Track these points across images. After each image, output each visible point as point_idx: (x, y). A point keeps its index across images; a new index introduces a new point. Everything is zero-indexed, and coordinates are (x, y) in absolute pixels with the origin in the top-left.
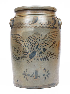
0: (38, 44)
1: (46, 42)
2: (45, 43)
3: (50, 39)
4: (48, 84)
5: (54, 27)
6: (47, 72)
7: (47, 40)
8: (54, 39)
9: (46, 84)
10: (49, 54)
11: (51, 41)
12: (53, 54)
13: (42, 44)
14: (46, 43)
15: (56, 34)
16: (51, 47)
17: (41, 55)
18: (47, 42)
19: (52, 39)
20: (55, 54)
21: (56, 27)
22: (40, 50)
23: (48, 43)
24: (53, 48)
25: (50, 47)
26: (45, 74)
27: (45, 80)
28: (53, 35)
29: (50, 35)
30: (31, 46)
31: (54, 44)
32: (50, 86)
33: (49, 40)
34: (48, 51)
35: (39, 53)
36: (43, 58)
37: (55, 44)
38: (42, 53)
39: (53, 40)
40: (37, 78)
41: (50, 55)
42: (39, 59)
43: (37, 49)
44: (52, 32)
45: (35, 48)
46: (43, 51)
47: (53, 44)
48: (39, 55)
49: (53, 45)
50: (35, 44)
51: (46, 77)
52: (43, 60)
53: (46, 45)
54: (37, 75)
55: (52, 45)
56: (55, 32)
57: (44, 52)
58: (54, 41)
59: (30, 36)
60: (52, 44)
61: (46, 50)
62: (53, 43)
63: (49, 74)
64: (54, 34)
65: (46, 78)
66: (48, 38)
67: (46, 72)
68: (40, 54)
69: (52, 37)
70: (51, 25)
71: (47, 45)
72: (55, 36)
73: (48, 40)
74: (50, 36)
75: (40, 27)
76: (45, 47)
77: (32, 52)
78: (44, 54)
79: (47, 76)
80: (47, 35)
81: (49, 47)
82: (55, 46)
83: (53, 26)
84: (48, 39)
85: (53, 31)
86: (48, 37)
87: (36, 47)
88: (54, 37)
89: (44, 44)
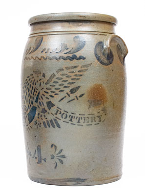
0: (38, 92)
1: (53, 89)
2: (51, 90)
3: (63, 83)
4: (62, 178)
5: (75, 56)
6: (60, 153)
7: (55, 84)
8: (73, 83)
9: (58, 178)
10: (60, 113)
11: (65, 87)
12: (72, 115)
13: (45, 94)
14: (52, 92)
16: (66, 100)
17: (45, 116)
18: (55, 89)
19: (67, 82)
20: (77, 114)
21: (80, 57)
22: (42, 105)
23: (57, 92)
24: (70, 101)
25: (62, 99)
26: (55, 156)
27: (55, 167)
28: (70, 74)
29: (63, 75)
30: (30, 98)
31: (71, 93)
32: (68, 183)
33: (60, 85)
34: (58, 108)
35: (41, 112)
36: (48, 122)
38: (46, 111)
39: (69, 85)
40: (41, 162)
41: (64, 116)
42: (41, 124)
43: (37, 102)
44: (67, 68)
45: (34, 101)
46: (47, 108)
47: (69, 93)
48: (41, 116)
50: (35, 93)
51: (58, 161)
52: (48, 127)
53: (53, 94)
54: (41, 157)
55: (67, 96)
56: (75, 67)
57: (50, 109)
59: (28, 77)
60: (67, 93)
61: (53, 105)
63: (63, 156)
64: (73, 72)
65: (57, 165)
66: (57, 80)
67: (57, 152)
68: (43, 114)
69: (67, 79)
70: (66, 53)
71: (55, 96)
72: (76, 75)
73: (58, 84)
74: (61, 77)
75: (42, 59)
76: (51, 99)
77: (30, 108)
78: (49, 113)
79: (59, 159)
80: (56, 74)
81: (60, 99)
82: (76, 97)
83: (71, 55)
84: (57, 82)
85: (70, 65)
86: (57, 78)
87: (35, 98)
89: (48, 93)
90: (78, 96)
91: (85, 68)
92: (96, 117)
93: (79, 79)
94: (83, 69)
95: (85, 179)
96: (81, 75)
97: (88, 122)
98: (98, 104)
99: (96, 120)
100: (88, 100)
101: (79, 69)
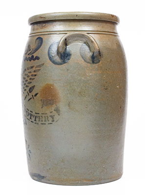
5: (33, 56)
8: (31, 82)
10: (26, 111)
15: (34, 71)
18: (23, 88)
19: (27, 82)
20: (34, 112)
21: (36, 57)
24: (29, 100)
28: (29, 74)
31: (30, 92)
37: (34, 93)
39: (28, 85)
41: (27, 114)
44: (28, 69)
49: (30, 94)
51: (28, 156)
55: (28, 95)
56: (32, 67)
58: (30, 86)
60: (27, 92)
62: (29, 90)
63: (30, 151)
64: (30, 72)
67: (27, 147)
70: (28, 54)
71: (23, 93)
72: (32, 75)
74: (25, 77)
79: (29, 154)
83: (30, 56)
88: (30, 79)
90: (34, 95)
91: (39, 68)
92: (48, 116)
93: (34, 79)
94: (37, 69)
95: (44, 177)
96: (35, 75)
97: (42, 121)
98: (50, 104)
99: (49, 119)
100: (41, 100)
101: (34, 69)
